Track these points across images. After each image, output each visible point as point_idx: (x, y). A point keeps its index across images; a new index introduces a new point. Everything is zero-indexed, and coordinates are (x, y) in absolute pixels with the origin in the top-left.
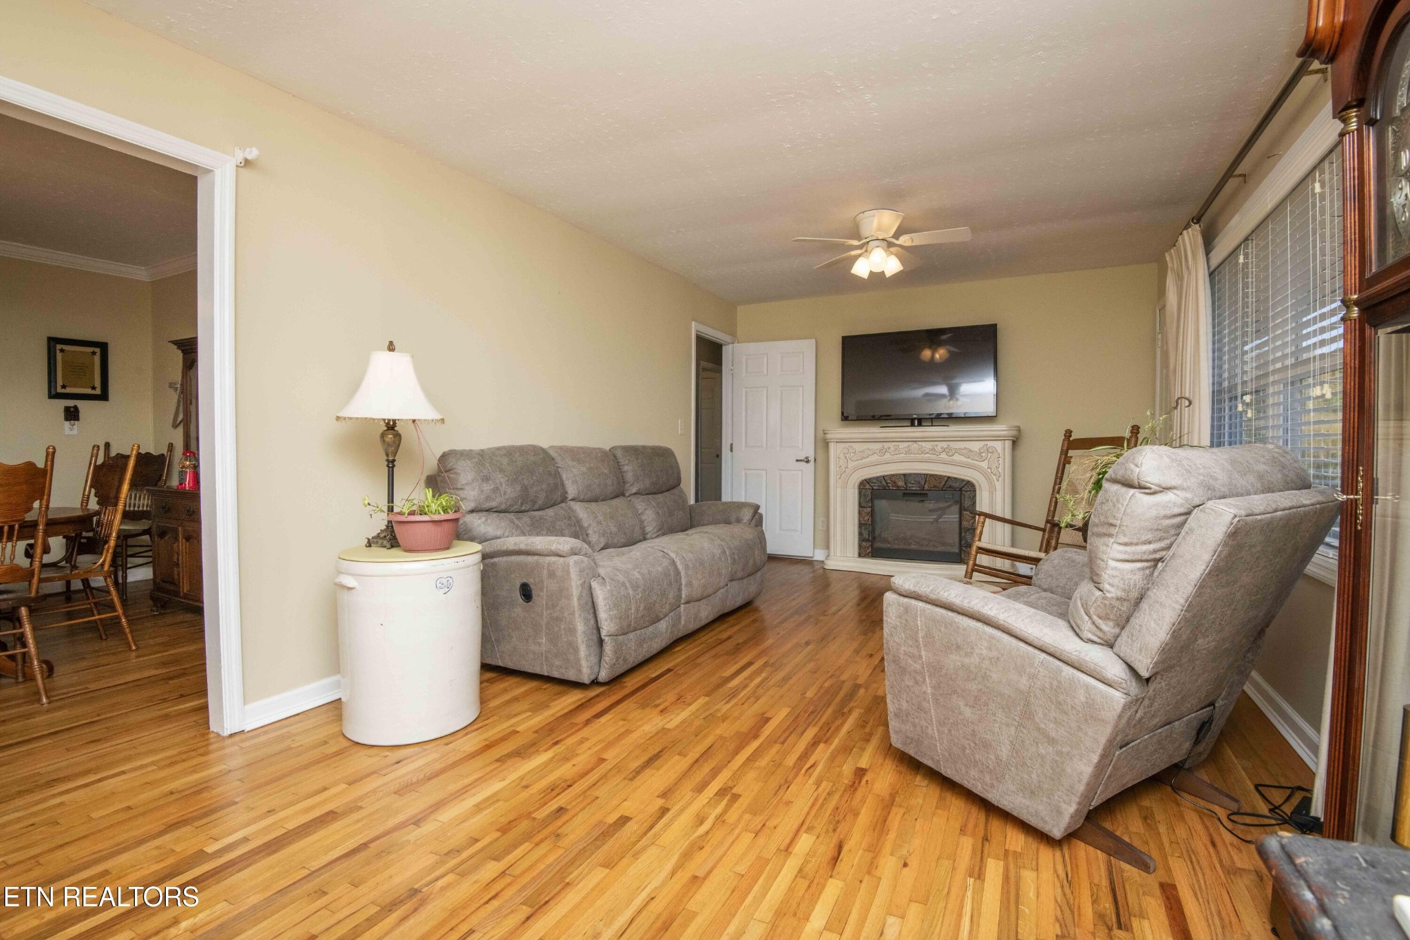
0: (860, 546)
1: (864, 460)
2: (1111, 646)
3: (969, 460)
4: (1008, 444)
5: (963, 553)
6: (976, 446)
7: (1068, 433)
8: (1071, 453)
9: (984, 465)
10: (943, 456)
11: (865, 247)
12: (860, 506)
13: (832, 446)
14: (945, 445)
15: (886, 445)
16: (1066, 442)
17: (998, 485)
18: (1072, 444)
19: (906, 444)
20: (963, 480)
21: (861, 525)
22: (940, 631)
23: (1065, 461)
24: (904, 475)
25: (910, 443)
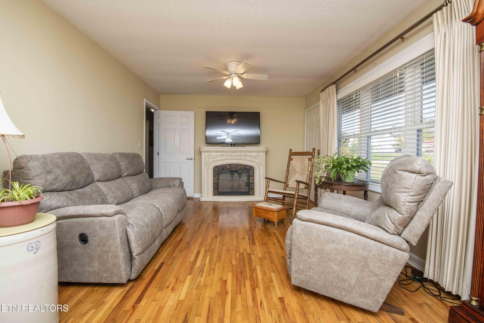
0: (214, 191)
1: (215, 159)
2: (400, 235)
3: (252, 159)
4: (264, 153)
5: (250, 192)
6: (254, 154)
7: (291, 150)
8: (292, 157)
9: (257, 160)
10: (243, 157)
11: (229, 76)
12: (214, 176)
13: (203, 153)
14: (244, 153)
15: (224, 153)
16: (290, 153)
17: (261, 167)
18: (292, 154)
19: (230, 153)
20: (250, 166)
21: (214, 184)
22: (324, 235)
23: (290, 159)
24: (230, 164)
25: (232, 153)
